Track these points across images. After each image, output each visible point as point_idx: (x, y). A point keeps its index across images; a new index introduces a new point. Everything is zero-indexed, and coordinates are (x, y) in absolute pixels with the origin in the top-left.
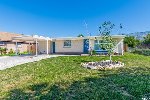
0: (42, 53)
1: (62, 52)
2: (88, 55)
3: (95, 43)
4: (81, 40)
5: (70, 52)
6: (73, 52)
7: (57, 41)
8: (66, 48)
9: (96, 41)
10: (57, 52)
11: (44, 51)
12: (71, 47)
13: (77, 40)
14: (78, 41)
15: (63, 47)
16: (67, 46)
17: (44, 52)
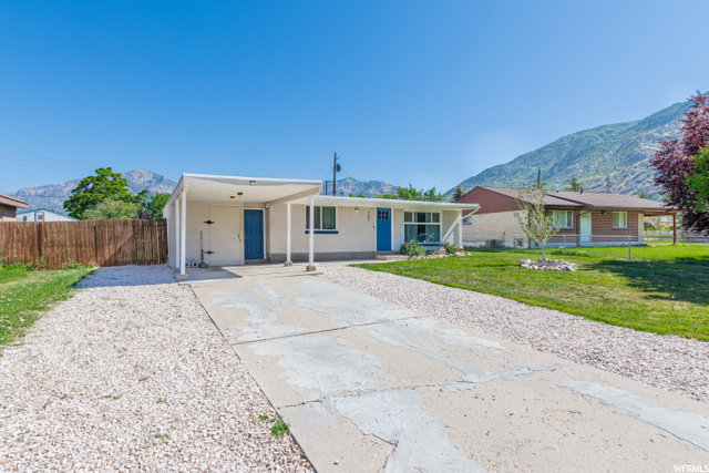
1: (299, 252)
3: (405, 220)
4: (369, 210)
5: (332, 251)
8: (324, 235)
9: (408, 216)
11: (210, 253)
12: (337, 232)
13: (356, 209)
14: (359, 211)
15: (306, 232)
16: (322, 229)
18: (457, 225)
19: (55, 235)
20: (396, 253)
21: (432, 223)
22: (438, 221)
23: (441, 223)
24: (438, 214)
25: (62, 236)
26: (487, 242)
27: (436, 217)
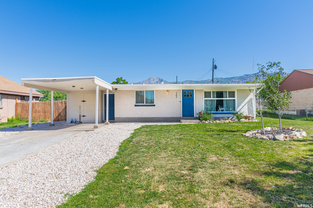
0: (78, 120)
1: (131, 116)
2: (197, 122)
3: (205, 97)
4: (177, 92)
5: (151, 116)
6: (159, 116)
7: (119, 91)
8: (141, 107)
9: (207, 94)
10: (118, 116)
11: (84, 116)
12: (154, 105)
13: (168, 91)
14: (169, 93)
15: (135, 106)
16: (145, 104)
17: (82, 118)
18: (251, 99)
19: (37, 108)
20: (196, 118)
21: (228, 98)
22: (234, 97)
23: (236, 98)
24: (234, 92)
25: (39, 108)
26: (297, 111)
27: (232, 94)
